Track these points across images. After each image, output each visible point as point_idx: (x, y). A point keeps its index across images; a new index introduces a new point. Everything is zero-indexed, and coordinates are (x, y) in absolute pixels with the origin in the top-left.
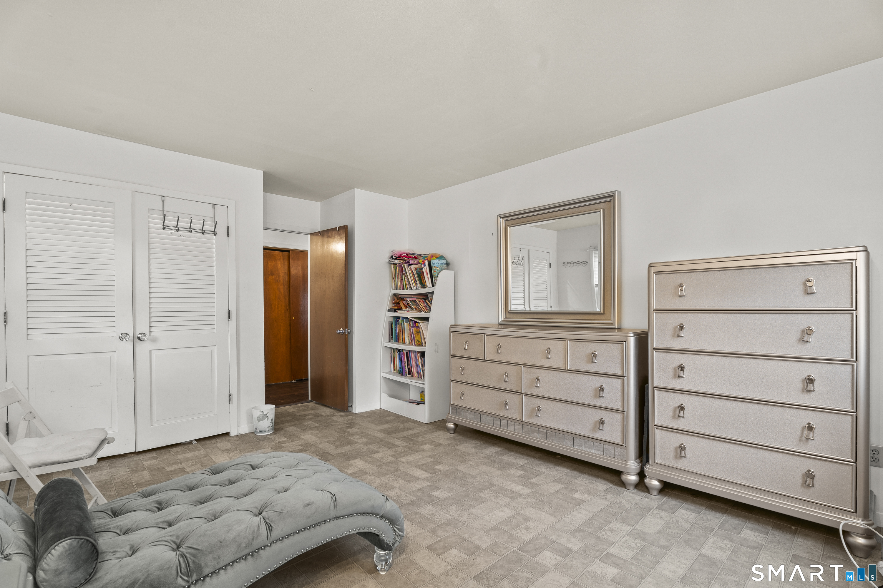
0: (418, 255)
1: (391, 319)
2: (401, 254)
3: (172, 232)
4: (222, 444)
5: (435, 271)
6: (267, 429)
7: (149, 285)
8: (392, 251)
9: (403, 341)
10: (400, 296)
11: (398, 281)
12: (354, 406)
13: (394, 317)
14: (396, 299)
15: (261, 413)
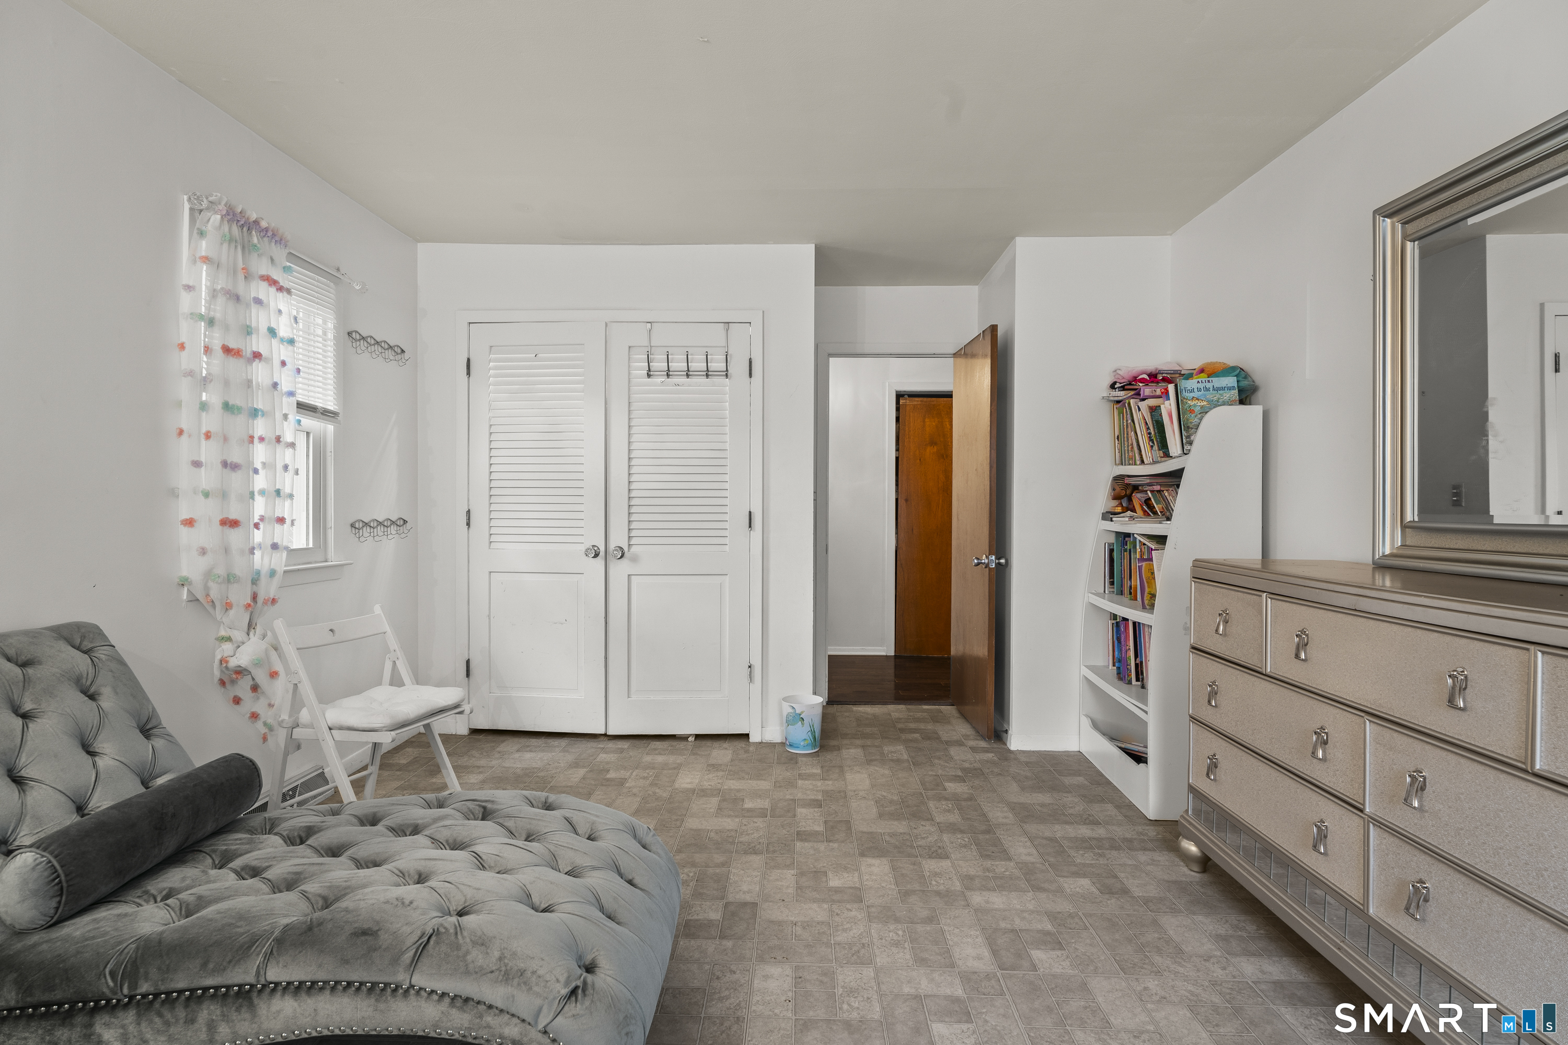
0: (1175, 372)
1: (1112, 539)
2: (1135, 375)
3: (663, 380)
4: (722, 753)
5: (1192, 411)
6: (802, 744)
7: (629, 470)
8: (1115, 371)
9: (1131, 593)
10: (1127, 481)
11: (1126, 443)
12: (1010, 732)
13: (1117, 533)
14: (1118, 489)
15: (791, 710)
